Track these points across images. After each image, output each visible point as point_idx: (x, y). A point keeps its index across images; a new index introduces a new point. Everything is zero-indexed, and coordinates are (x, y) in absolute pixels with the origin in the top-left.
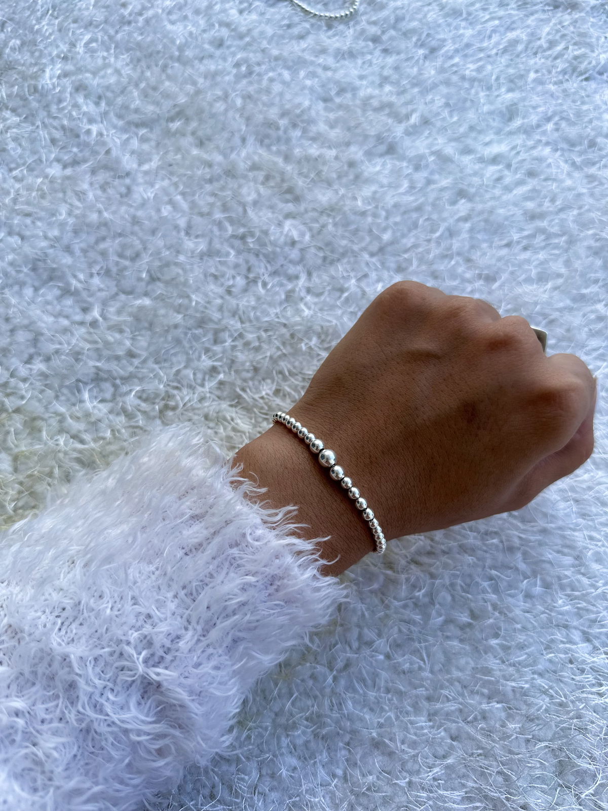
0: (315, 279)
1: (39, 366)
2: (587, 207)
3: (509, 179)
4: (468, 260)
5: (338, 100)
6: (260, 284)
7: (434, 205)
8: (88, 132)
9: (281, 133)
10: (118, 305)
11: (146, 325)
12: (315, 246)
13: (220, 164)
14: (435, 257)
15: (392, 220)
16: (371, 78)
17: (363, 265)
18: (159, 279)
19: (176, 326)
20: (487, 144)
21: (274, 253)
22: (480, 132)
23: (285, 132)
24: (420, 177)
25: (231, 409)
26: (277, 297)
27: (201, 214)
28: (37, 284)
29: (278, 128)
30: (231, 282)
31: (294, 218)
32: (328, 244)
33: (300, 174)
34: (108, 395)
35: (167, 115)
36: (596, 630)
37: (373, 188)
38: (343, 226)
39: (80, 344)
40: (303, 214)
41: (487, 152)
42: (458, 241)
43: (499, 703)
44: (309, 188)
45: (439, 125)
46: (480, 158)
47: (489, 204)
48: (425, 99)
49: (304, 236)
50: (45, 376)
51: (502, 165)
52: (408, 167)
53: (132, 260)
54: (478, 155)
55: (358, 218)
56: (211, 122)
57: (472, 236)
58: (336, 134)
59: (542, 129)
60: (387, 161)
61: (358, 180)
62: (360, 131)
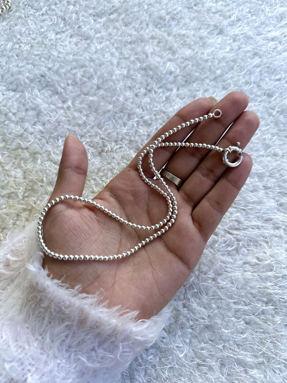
0: (181, 92)
1: (39, 127)
3: (280, 48)
4: (259, 86)
5: (195, 8)
7: (242, 59)
9: (166, 22)
10: (80, 99)
11: (94, 110)
12: (181, 75)
13: (135, 36)
14: (242, 83)
15: (221, 65)
17: (206, 85)
18: (102, 88)
19: (109, 111)
20: (269, 31)
21: (161, 78)
22: (267, 25)
23: (168, 22)
24: (235, 45)
26: (161, 99)
27: (125, 58)
28: (40, 88)
29: (165, 20)
30: (138, 91)
31: (172, 61)
32: (189, 75)
33: (176, 42)
35: (109, 11)
38: (196, 66)
39: (60, 118)
40: (176, 60)
41: (270, 35)
42: (254, 77)
43: (272, 306)
44: (180, 48)
45: (246, 21)
46: (266, 38)
47: (270, 59)
48: (239, 8)
49: (177, 70)
50: (42, 132)
51: (277, 42)
52: (230, 40)
53: (89, 78)
54: (266, 36)
55: (204, 63)
56: (131, 15)
57: (261, 75)
58: (194, 24)
60: (220, 37)
61: (205, 45)
62: (206, 22)
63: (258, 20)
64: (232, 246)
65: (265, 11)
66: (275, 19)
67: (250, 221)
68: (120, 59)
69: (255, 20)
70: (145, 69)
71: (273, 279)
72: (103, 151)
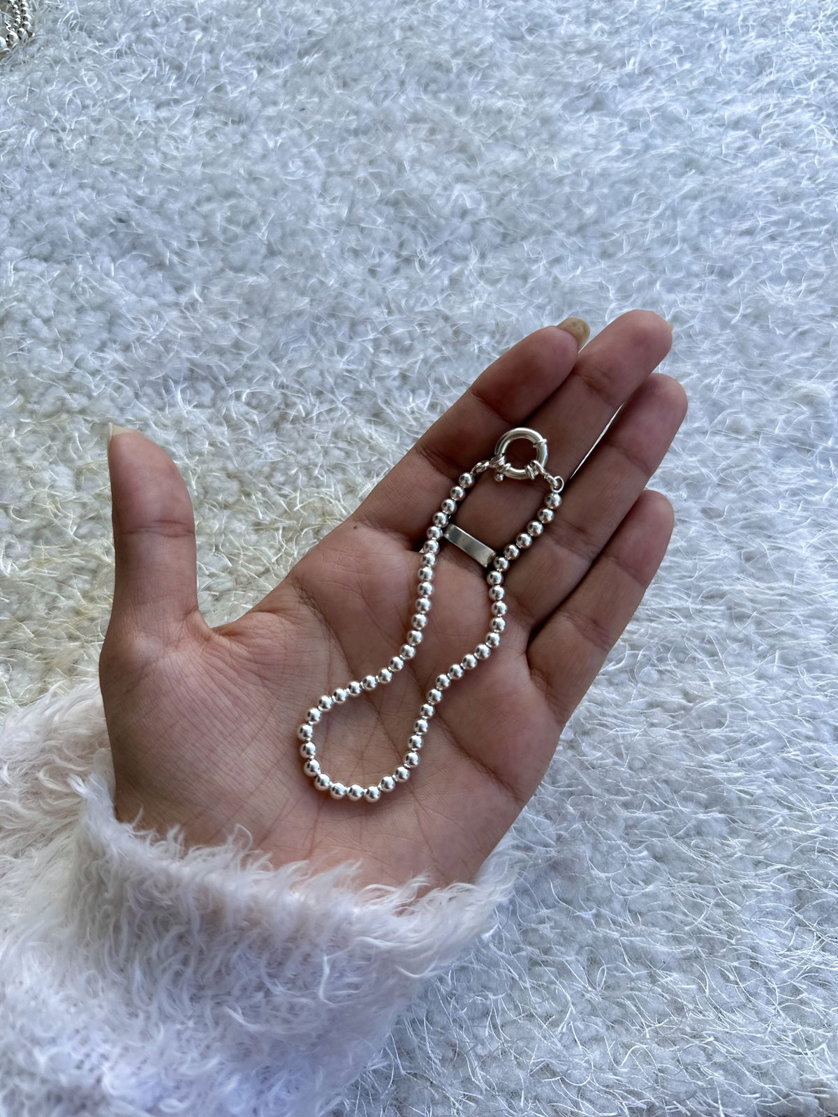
0: (490, 263)
1: (113, 356)
3: (754, 147)
4: (696, 249)
5: (530, 38)
7: (653, 177)
9: (452, 76)
10: (224, 283)
11: (260, 310)
12: (492, 219)
13: (369, 112)
14: (652, 240)
15: (597, 192)
16: (574, 12)
17: (555, 246)
18: (280, 253)
19: (300, 314)
20: (727, 103)
21: (437, 226)
22: (720, 86)
23: (458, 76)
24: (636, 139)
26: (438, 283)
27: (342, 174)
28: (115, 253)
29: (449, 71)
30: (377, 260)
31: (466, 182)
32: (512, 218)
33: (476, 129)
34: (207, 400)
35: (298, 46)
38: (531, 195)
39: (171, 331)
40: (479, 178)
41: (728, 113)
42: (683, 223)
43: (720, 813)
44: (488, 147)
45: (664, 75)
46: (718, 119)
47: (726, 178)
48: (648, 41)
49: (479, 205)
50: (121, 369)
51: (746, 131)
52: (621, 125)
53: (246, 227)
54: (716, 115)
55: (551, 186)
56: (359, 58)
57: (703, 218)
58: (526, 82)
59: (802, 86)
60: (594, 117)
61: (554, 140)
62: (558, 78)
63: (697, 72)
64: (620, 660)
65: (717, 47)
66: (743, 71)
67: (667, 600)
68: (329, 174)
69: (690, 71)
70: (395, 204)
71: (724, 745)
72: (283, 417)
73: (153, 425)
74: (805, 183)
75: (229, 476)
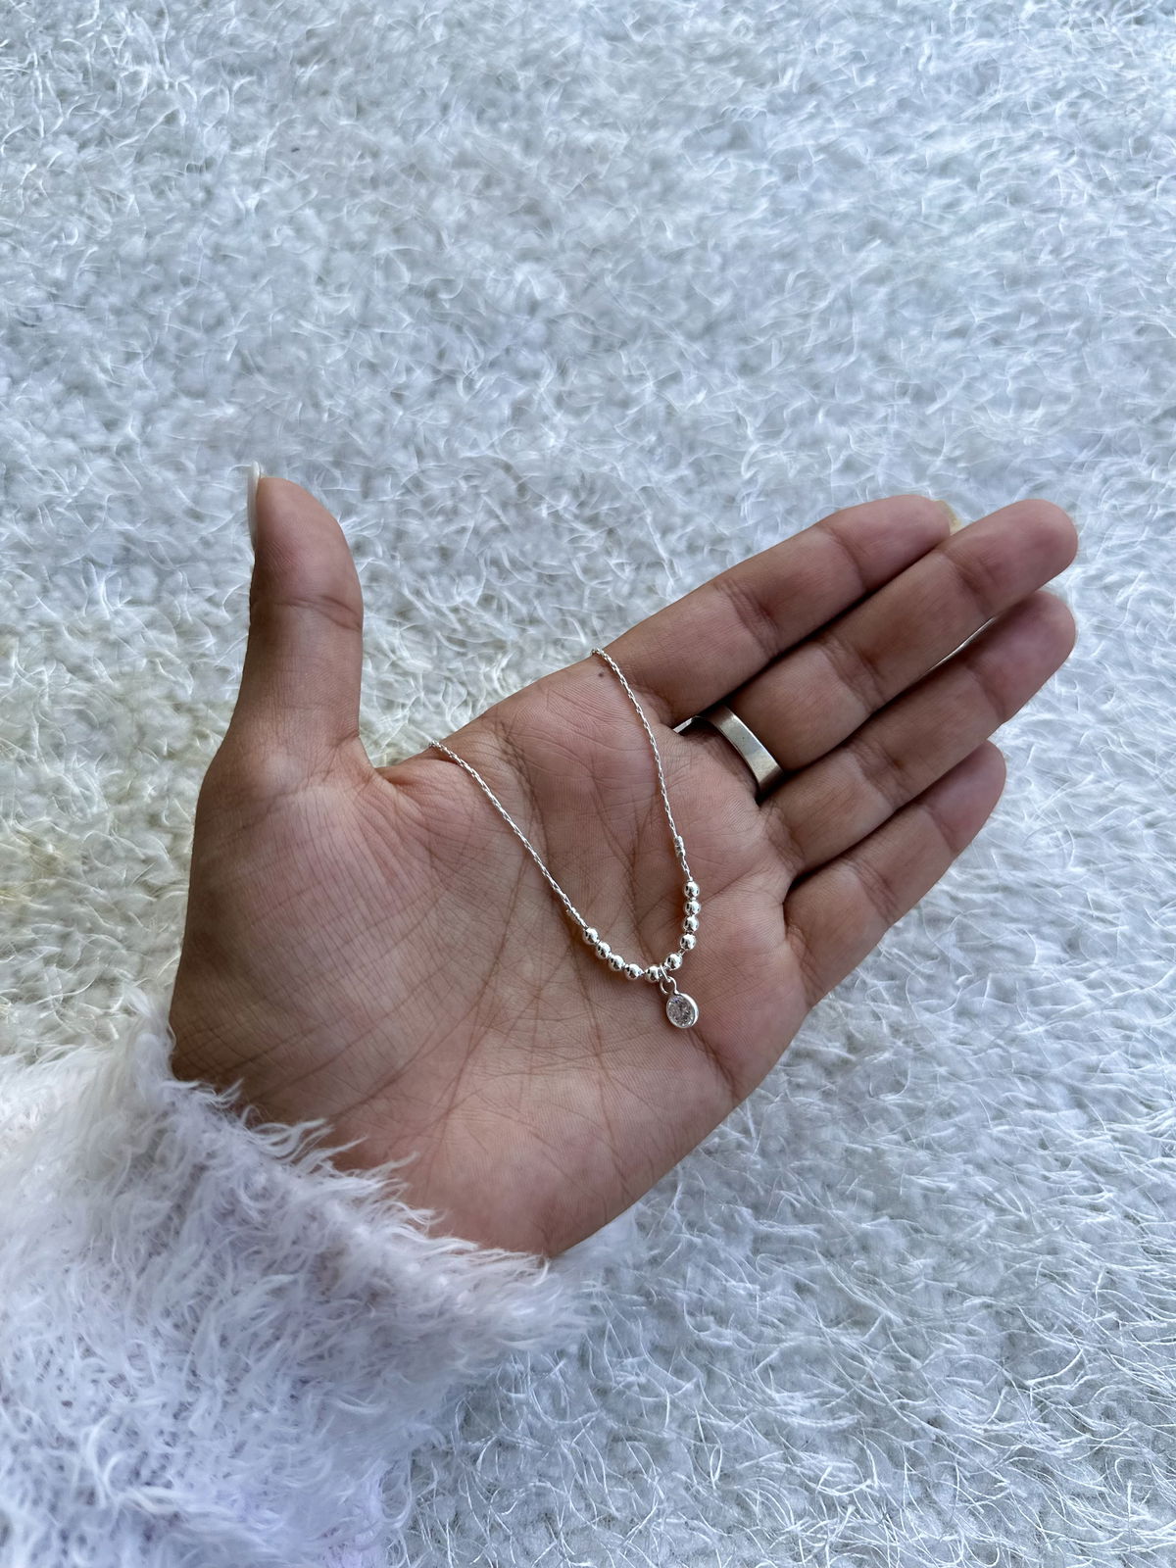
0: (574, 379)
1: (11, 529)
2: (1124, 266)
3: (970, 203)
4: (882, 359)
5: (637, 38)
6: (460, 385)
7: (820, 250)
8: (134, 79)
9: (520, 97)
10: (176, 415)
12: (576, 315)
13: (394, 153)
14: (815, 347)
15: (732, 273)
17: (673, 357)
18: (260, 369)
20: (930, 137)
21: (494, 327)
22: (920, 112)
23: (529, 96)
25: (390, 629)
26: (493, 413)
27: (351, 247)
28: (16, 371)
29: (515, 88)
30: (403, 379)
31: (538, 260)
32: (604, 313)
33: (554, 177)
34: (145, 592)
35: (291, 53)
36: (1095, 1086)
37: (698, 210)
38: (634, 279)
39: (96, 489)
40: (555, 253)
41: (931, 152)
42: (862, 321)
43: (895, 1216)
44: (570, 206)
45: (836, 93)
46: (916, 162)
47: (927, 251)
48: (813, 42)
49: (556, 294)
50: (23, 549)
51: (959, 179)
52: (770, 172)
53: (209, 330)
54: (913, 156)
55: (665, 265)
56: (381, 69)
57: (892, 313)
58: (629, 104)
59: (1043, 111)
60: (730, 160)
61: (670, 194)
62: (678, 99)
63: (886, 90)
65: (917, 51)
68: (333, 250)
69: (878, 86)
70: (431, 294)
71: (901, 1119)
73: (66, 633)
74: (1045, 257)
75: (178, 707)
